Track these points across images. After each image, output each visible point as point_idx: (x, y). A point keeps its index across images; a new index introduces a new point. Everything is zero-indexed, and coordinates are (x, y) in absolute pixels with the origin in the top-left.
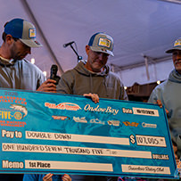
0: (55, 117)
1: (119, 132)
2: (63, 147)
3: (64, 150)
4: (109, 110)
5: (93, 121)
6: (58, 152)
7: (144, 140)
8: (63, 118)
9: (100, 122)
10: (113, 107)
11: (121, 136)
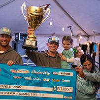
0: (15, 77)
1: (48, 84)
2: (16, 92)
3: (16, 94)
4: (45, 73)
5: (35, 79)
6: (13, 95)
7: (61, 89)
8: (19, 77)
9: (39, 79)
10: (48, 71)
11: (49, 87)
